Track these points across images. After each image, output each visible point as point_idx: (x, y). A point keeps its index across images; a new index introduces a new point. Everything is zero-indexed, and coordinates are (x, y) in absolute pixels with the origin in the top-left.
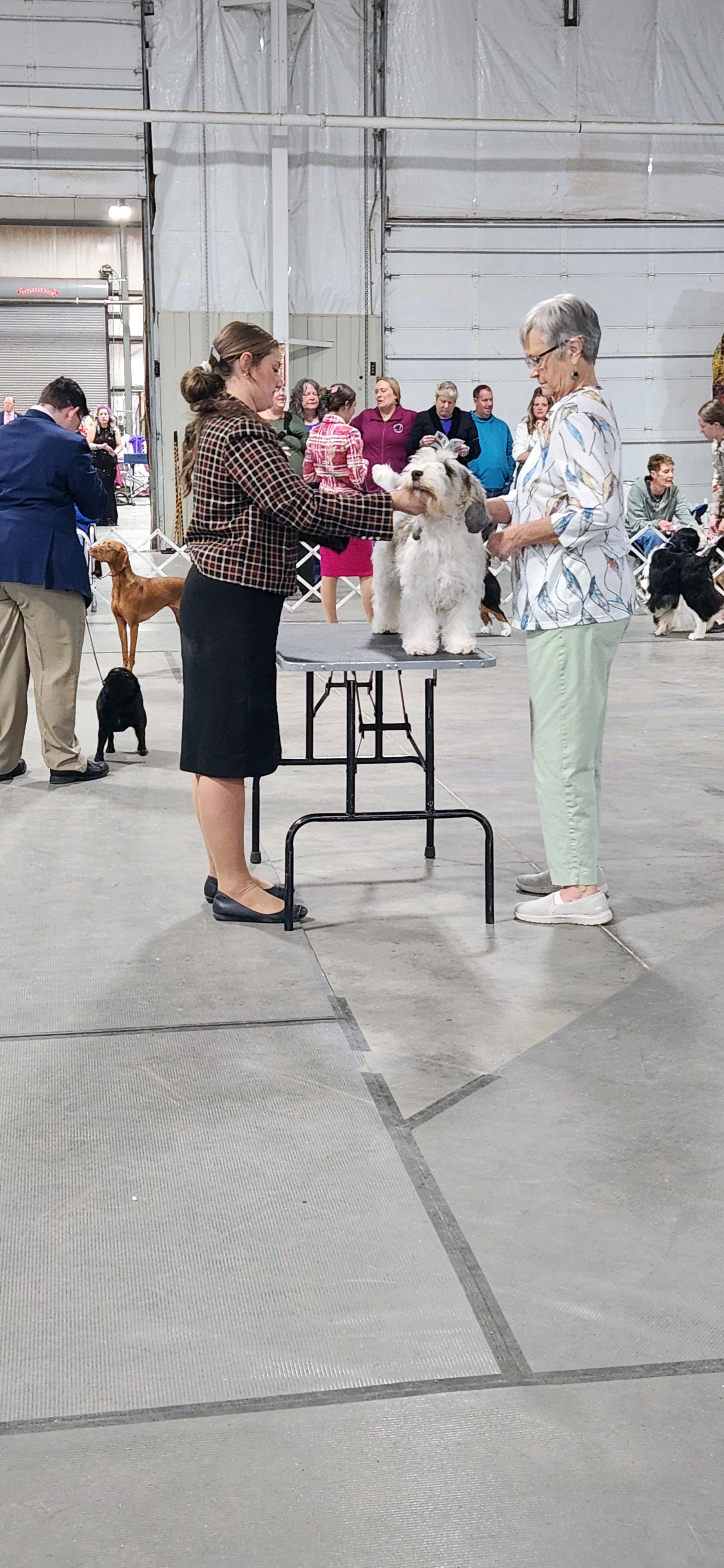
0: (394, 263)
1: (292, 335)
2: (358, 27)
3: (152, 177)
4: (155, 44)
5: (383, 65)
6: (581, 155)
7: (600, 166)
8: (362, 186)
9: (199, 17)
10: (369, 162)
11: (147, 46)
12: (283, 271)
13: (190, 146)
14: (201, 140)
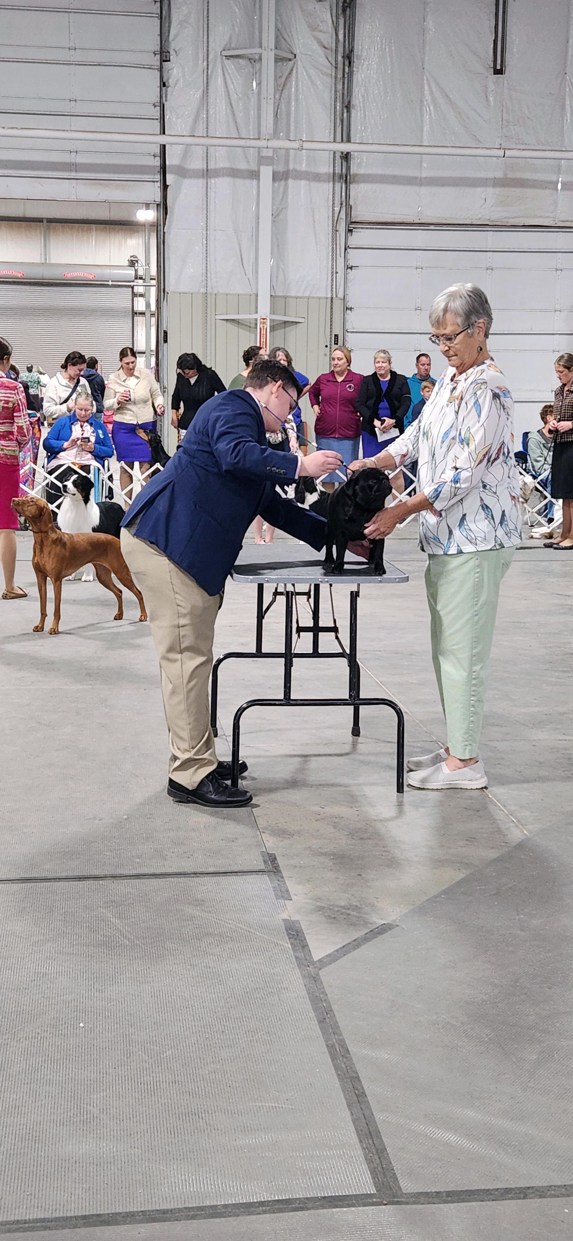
0: (354, 257)
1: (273, 312)
2: (330, 73)
3: (165, 187)
4: (170, 84)
5: (349, 102)
6: (505, 175)
7: (521, 183)
9: (205, 63)
10: (337, 178)
11: (164, 85)
12: (266, 264)
13: (197, 164)
14: (205, 159)
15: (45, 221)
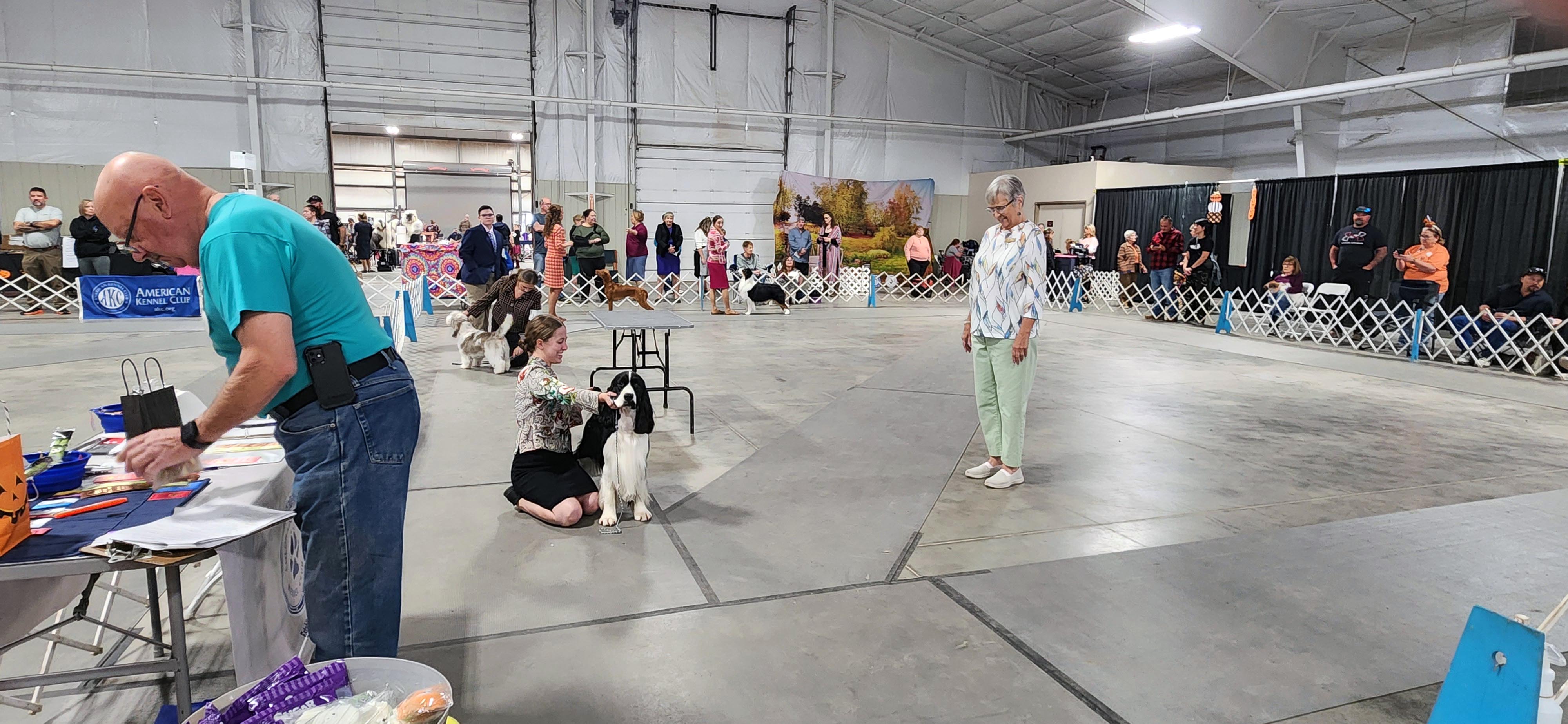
0: (640, 163)
1: (596, 191)
2: (624, 66)
3: (535, 124)
4: (537, 69)
5: (635, 82)
6: (718, 122)
7: (726, 126)
8: (627, 131)
9: (556, 59)
10: (629, 121)
11: (533, 69)
12: (592, 164)
13: (552, 111)
14: (557, 109)
15: (460, 140)
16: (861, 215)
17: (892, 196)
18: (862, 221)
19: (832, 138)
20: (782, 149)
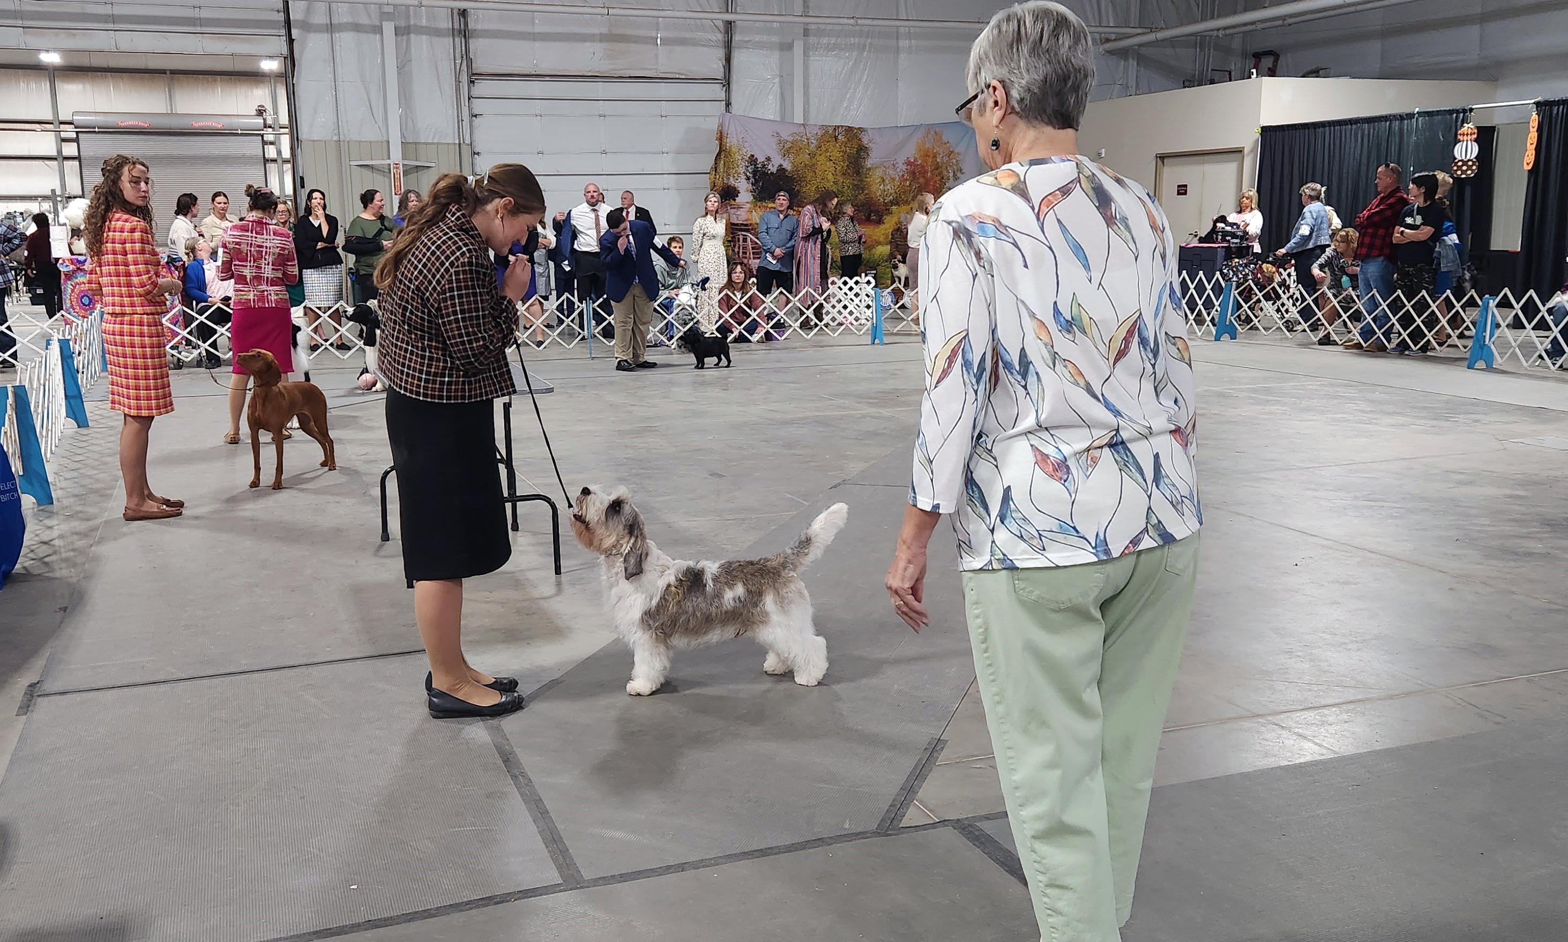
0: (478, 106)
1: (405, 157)
3: (291, 41)
6: (611, 31)
7: (625, 39)
8: (452, 51)
10: (456, 33)
12: (395, 113)
13: (320, 18)
14: (328, 14)
15: (168, 73)
16: (860, 187)
17: (910, 152)
18: (862, 197)
19: (806, 54)
20: (720, 74)
